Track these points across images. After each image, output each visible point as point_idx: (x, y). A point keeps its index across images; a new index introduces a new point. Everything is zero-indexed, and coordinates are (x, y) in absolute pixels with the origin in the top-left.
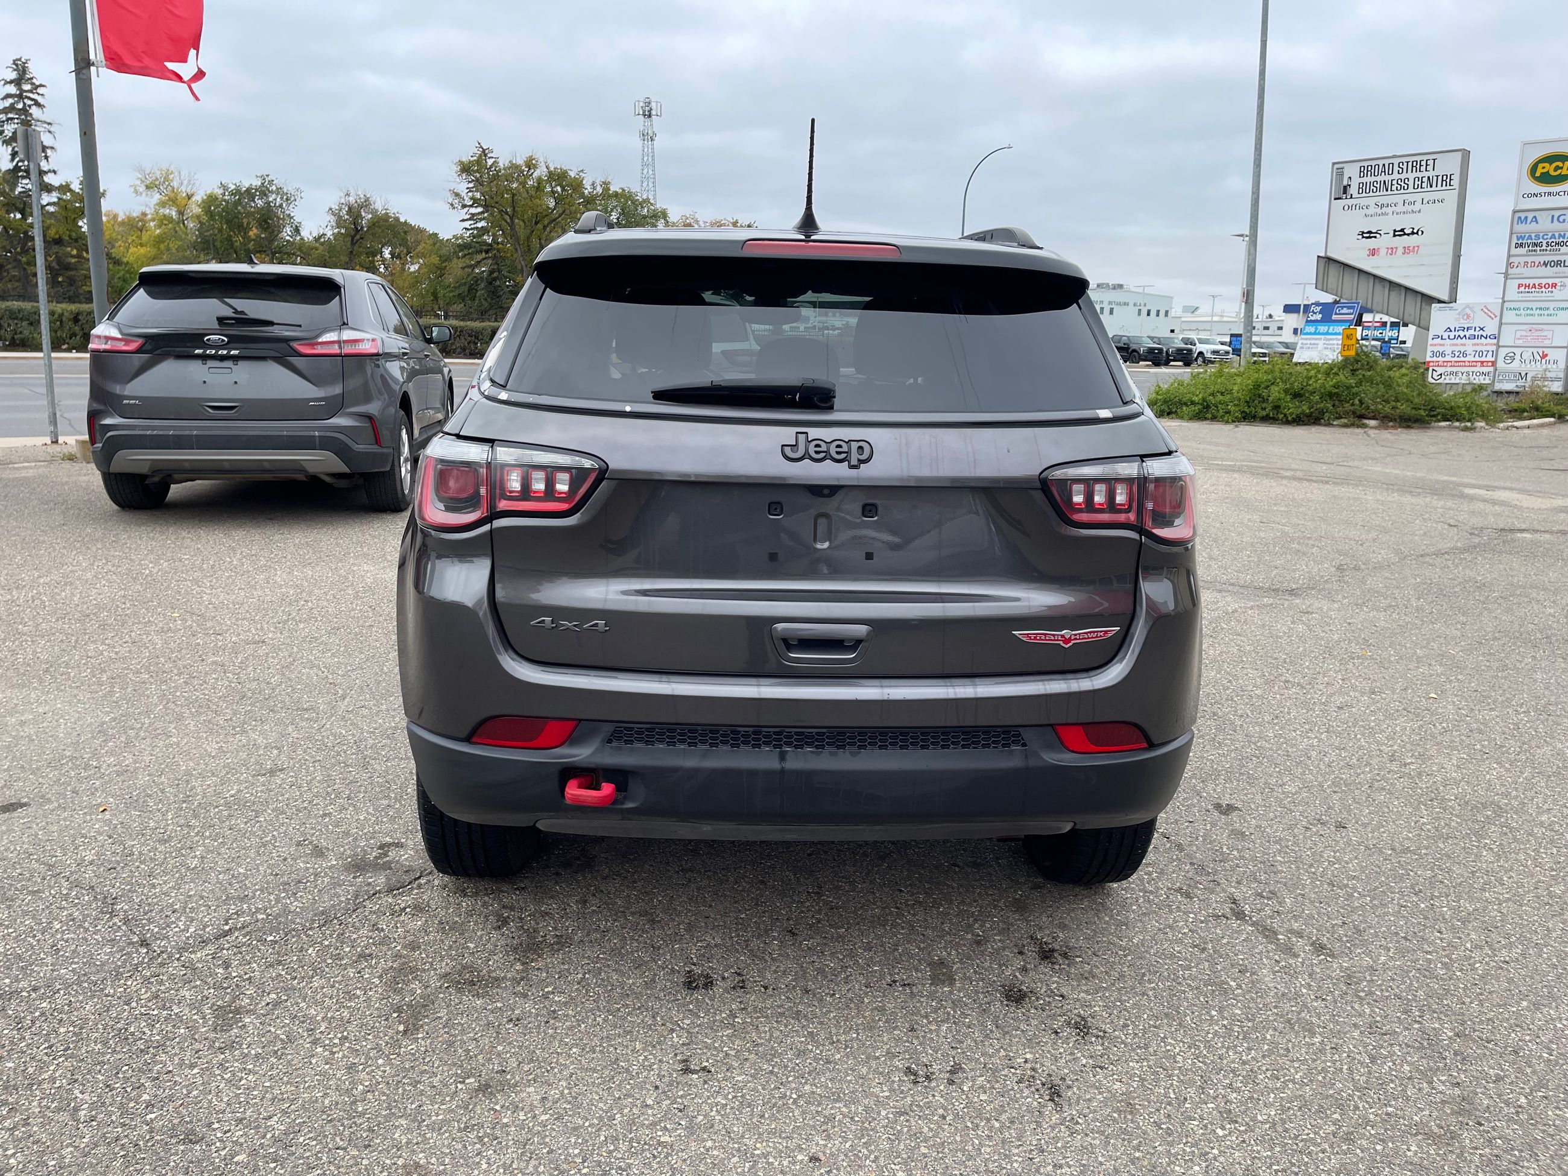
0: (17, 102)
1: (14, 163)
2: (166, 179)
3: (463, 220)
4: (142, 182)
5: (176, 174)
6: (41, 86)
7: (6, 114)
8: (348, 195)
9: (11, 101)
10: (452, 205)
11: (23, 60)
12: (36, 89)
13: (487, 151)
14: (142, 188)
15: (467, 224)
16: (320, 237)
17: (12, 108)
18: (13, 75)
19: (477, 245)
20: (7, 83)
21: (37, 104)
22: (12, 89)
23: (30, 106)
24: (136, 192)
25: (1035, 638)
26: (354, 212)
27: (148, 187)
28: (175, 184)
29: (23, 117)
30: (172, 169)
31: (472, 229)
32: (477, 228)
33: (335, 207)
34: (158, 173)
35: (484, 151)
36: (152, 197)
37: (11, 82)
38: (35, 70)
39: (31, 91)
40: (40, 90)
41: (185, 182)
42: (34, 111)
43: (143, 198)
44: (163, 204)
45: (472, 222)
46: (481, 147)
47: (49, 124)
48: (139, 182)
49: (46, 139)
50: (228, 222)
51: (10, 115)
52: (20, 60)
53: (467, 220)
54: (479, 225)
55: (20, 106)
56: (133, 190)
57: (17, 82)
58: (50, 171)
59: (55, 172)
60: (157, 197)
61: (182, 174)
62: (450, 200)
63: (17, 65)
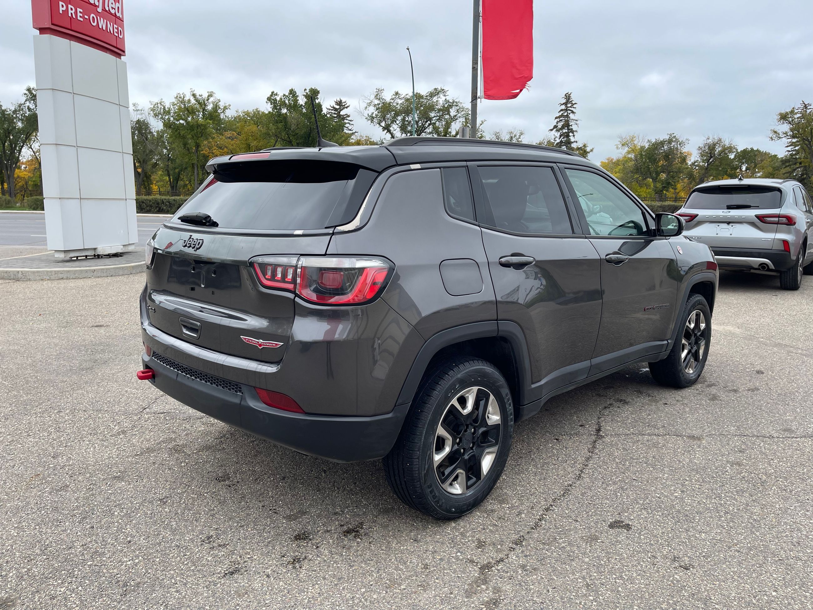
0: (564, 113)
1: (561, 139)
2: (632, 140)
3: (787, 147)
4: (621, 142)
5: (637, 138)
6: (575, 104)
7: (560, 118)
8: (708, 139)
9: (562, 112)
10: (771, 138)
11: (569, 94)
12: (573, 105)
13: (807, 105)
14: (620, 146)
15: (789, 149)
16: (695, 162)
17: (562, 116)
18: (564, 101)
19: (794, 160)
20: (562, 105)
21: (573, 112)
22: (563, 107)
23: (569, 114)
24: (617, 148)
25: (248, 341)
26: (712, 147)
27: (623, 145)
28: (636, 142)
29: (566, 119)
30: (635, 135)
31: (792, 151)
32: (795, 150)
33: (702, 146)
34: (629, 138)
35: (806, 105)
36: (624, 149)
37: (563, 104)
38: (574, 98)
39: (571, 107)
40: (574, 106)
41: (641, 141)
42: (571, 116)
43: (620, 150)
44: (629, 153)
45: (793, 147)
46: (804, 104)
47: (576, 120)
48: (619, 143)
49: (574, 128)
50: (649, 158)
51: (561, 119)
52: (567, 94)
53: (789, 146)
54: (797, 148)
55: (566, 114)
56: (616, 147)
57: (565, 104)
58: (574, 142)
59: (576, 142)
60: (626, 149)
61: (640, 137)
62: (771, 136)
63: (566, 96)
